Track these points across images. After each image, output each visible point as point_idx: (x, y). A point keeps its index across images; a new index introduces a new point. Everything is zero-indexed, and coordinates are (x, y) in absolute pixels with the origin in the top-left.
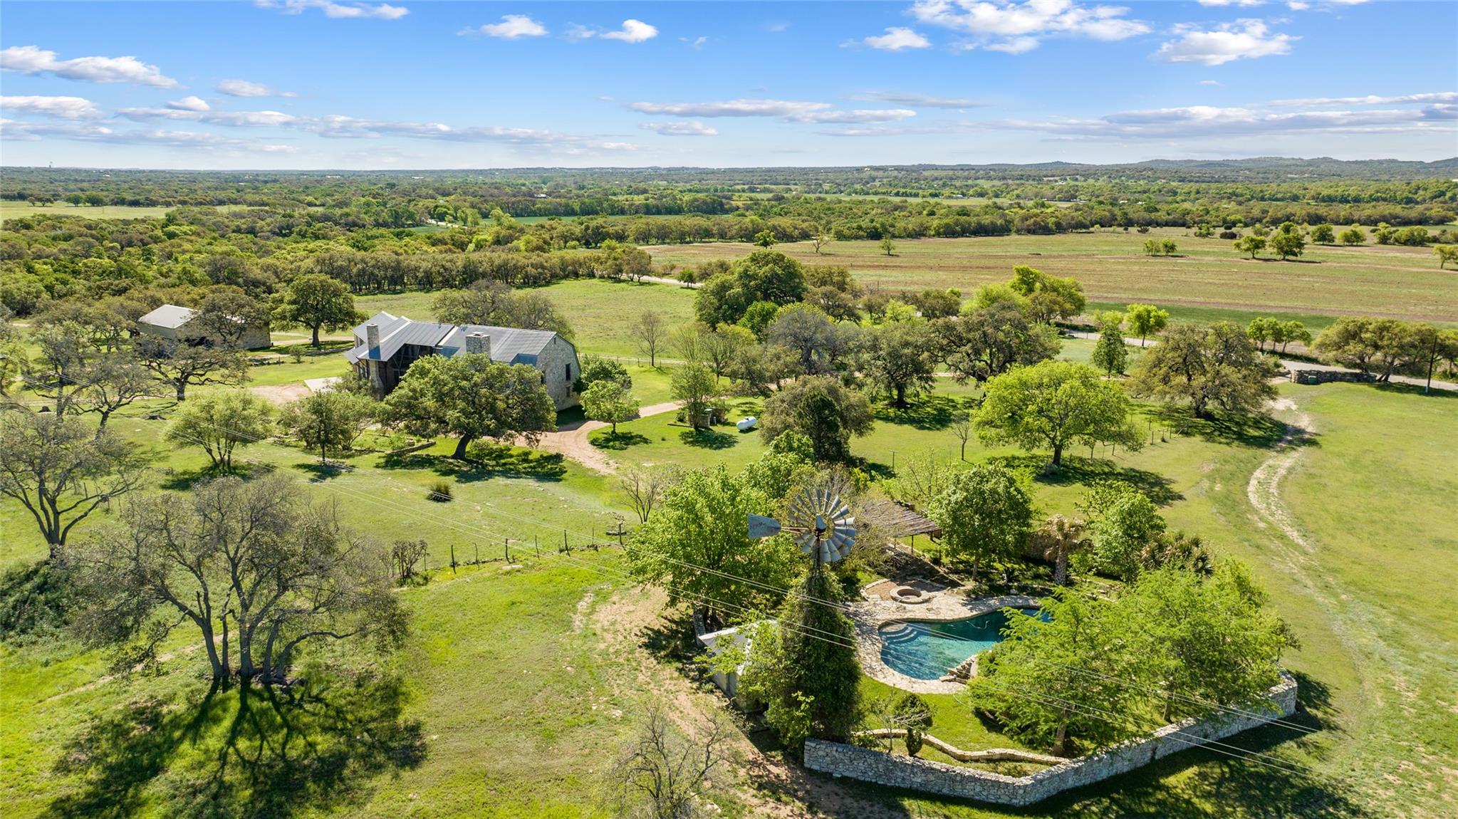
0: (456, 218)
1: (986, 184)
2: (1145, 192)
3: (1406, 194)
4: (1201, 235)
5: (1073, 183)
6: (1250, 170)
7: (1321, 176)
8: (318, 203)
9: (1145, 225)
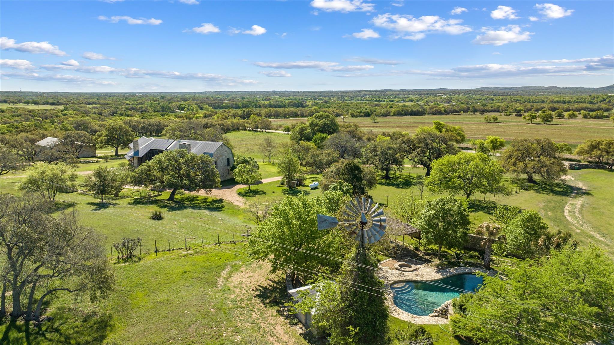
0: (189, 109)
1: (413, 97)
2: (480, 99)
3: (589, 100)
4: (507, 115)
5: (449, 96)
6: (523, 91)
7: (553, 93)
8: (131, 104)
9: (482, 112)
